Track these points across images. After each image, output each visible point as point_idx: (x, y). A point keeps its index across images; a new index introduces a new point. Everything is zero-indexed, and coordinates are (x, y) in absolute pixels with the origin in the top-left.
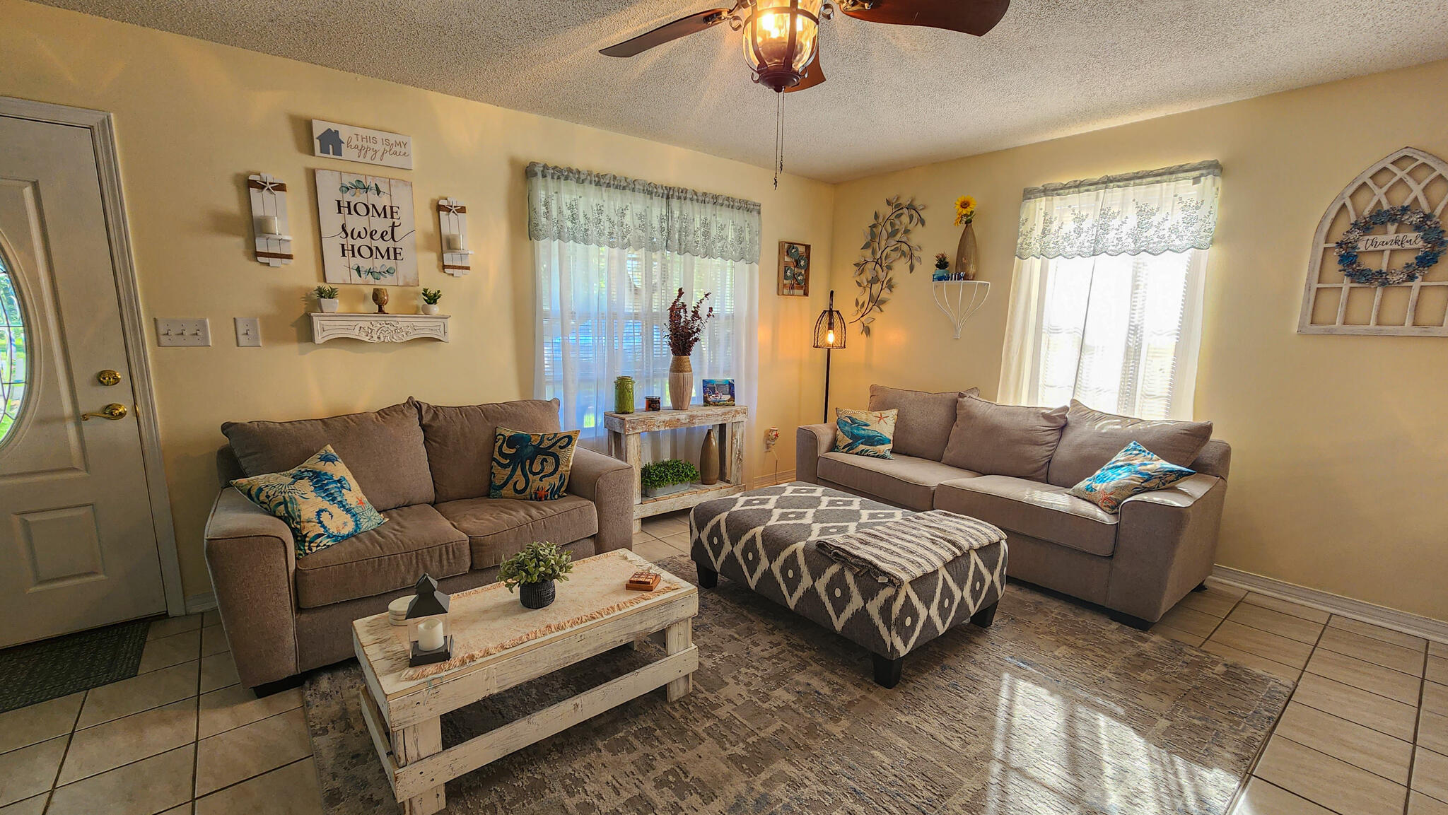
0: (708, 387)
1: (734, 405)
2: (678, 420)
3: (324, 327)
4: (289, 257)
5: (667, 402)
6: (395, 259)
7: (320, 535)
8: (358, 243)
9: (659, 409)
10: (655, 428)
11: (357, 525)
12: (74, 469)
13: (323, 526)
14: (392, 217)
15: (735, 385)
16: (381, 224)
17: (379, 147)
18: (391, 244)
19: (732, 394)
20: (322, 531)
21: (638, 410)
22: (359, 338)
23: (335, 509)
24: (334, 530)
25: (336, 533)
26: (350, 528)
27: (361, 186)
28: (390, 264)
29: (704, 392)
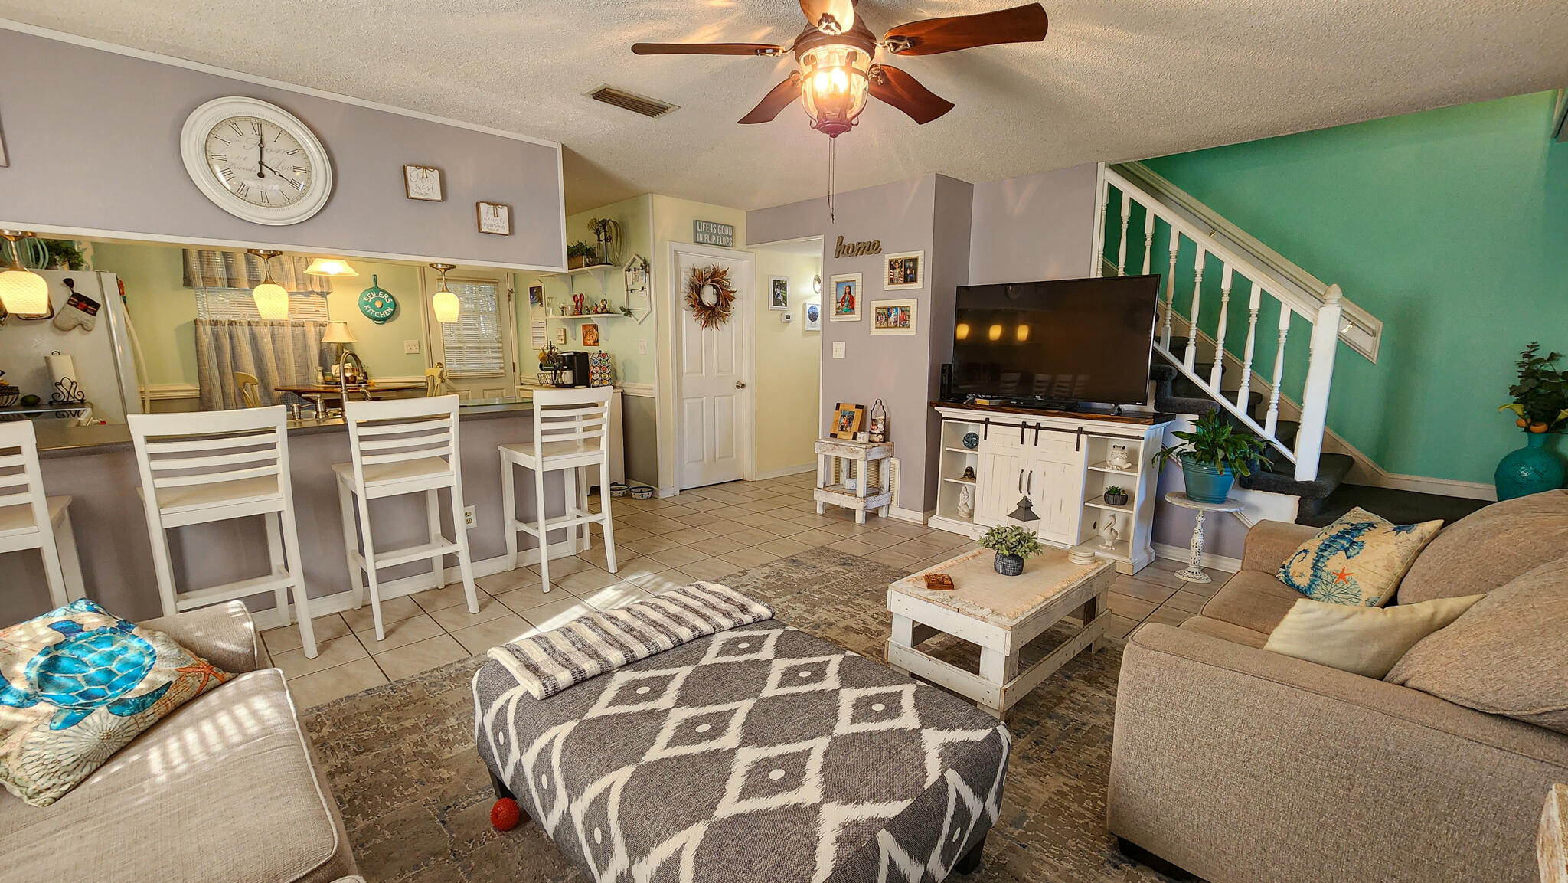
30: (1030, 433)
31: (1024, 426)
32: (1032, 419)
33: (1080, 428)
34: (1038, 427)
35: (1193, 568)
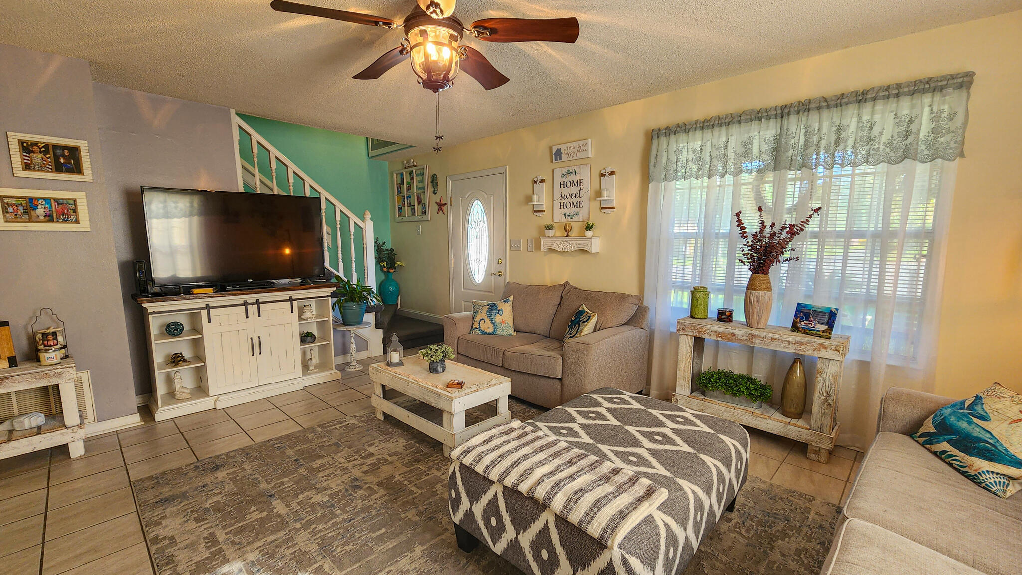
0: (804, 314)
1: (829, 338)
2: (733, 334)
3: (545, 244)
4: (543, 211)
5: (739, 316)
6: (580, 207)
7: (476, 328)
8: (566, 201)
9: (732, 321)
10: (706, 335)
11: (494, 330)
12: (491, 292)
13: (479, 325)
14: (580, 185)
15: (837, 316)
16: (575, 190)
17: (576, 150)
18: (579, 199)
19: (831, 324)
20: (478, 327)
21: (710, 318)
22: (556, 249)
23: (487, 320)
24: (482, 328)
25: (482, 330)
26: (491, 330)
27: (569, 172)
28: (577, 210)
29: (796, 316)
30: (253, 309)
31: (245, 304)
32: (251, 298)
33: (291, 297)
34: (258, 303)
35: (354, 363)
